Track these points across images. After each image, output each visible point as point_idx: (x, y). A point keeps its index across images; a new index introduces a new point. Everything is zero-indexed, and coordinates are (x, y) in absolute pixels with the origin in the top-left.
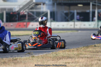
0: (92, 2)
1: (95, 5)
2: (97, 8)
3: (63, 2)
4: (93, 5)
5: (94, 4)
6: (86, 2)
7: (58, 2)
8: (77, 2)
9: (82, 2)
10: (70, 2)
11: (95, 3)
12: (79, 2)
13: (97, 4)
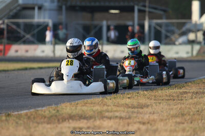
0: (138, 5)
1: (144, 11)
2: (147, 18)
3: (78, 4)
4: (140, 11)
5: (142, 8)
6: (126, 4)
7: (69, 4)
8: (107, 4)
9: (117, 4)
10: (93, 4)
11: (145, 6)
12: (112, 4)
13: (147, 9)
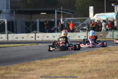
0: (57, 10)
4: (58, 13)
6: (50, 9)
9: (45, 9)
11: (61, 10)
12: (42, 9)
